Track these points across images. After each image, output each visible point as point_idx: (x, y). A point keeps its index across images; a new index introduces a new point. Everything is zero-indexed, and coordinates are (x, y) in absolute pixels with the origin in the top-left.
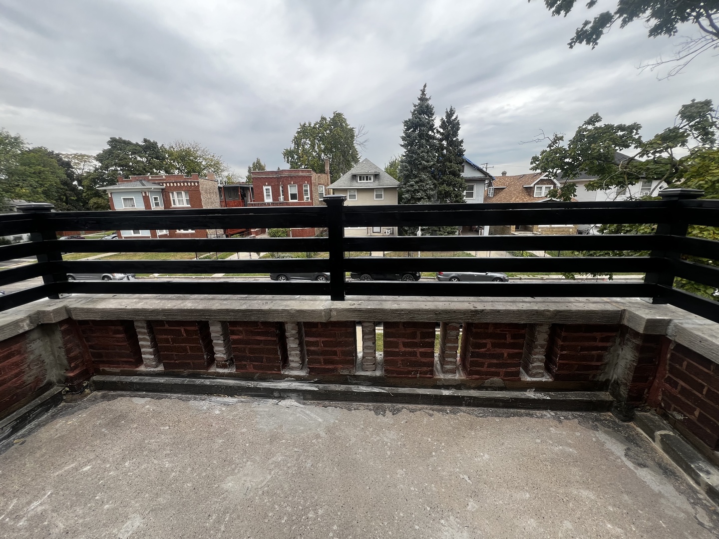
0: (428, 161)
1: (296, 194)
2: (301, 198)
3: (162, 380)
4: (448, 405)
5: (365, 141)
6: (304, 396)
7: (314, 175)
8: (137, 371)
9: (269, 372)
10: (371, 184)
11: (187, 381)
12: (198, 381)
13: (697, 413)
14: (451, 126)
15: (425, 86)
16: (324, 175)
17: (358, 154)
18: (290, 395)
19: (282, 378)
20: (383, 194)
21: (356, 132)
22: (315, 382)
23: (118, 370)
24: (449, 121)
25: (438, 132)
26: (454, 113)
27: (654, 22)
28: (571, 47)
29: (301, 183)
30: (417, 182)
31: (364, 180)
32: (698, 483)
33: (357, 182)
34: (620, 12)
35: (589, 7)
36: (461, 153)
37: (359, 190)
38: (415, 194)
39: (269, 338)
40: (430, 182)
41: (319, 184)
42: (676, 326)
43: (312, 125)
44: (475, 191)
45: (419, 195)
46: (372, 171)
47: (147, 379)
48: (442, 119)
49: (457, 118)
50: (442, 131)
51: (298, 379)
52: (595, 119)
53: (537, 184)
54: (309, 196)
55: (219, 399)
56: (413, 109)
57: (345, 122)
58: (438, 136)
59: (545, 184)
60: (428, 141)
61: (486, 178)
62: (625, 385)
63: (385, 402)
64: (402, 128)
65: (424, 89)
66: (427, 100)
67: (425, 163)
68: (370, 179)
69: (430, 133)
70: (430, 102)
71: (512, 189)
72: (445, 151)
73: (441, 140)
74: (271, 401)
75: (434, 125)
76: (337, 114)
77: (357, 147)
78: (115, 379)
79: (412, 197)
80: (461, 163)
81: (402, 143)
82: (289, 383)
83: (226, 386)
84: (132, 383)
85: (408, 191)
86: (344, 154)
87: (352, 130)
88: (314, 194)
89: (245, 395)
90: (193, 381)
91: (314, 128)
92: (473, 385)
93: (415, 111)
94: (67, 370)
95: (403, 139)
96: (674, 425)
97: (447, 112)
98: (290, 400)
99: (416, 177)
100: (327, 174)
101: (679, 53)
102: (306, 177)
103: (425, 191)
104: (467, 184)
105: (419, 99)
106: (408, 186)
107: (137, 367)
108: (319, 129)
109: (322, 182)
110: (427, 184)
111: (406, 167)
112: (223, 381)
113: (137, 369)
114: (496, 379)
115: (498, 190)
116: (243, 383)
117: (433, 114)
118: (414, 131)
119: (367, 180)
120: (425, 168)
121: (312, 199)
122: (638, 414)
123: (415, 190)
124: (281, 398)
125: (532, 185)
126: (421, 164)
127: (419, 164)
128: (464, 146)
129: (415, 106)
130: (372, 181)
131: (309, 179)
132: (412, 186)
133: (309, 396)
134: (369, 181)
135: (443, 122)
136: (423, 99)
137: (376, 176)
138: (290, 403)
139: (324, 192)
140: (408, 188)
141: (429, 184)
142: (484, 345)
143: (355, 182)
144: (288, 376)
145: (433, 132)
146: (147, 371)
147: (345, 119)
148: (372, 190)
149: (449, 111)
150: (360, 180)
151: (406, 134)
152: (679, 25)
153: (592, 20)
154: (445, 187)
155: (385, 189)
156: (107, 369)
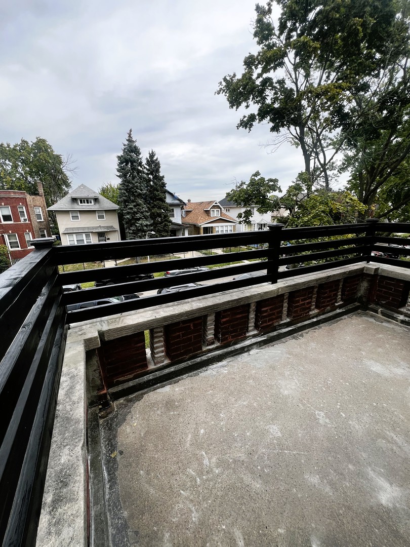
0: (141, 190)
1: (10, 216)
2: (17, 219)
3: (172, 369)
4: (316, 325)
5: (75, 168)
6: (260, 344)
7: (29, 198)
8: (148, 371)
9: (240, 338)
10: (92, 206)
11: (189, 363)
12: (198, 360)
13: (391, 299)
14: (154, 164)
15: (131, 131)
16: (39, 197)
17: (68, 179)
18: (252, 347)
19: (245, 338)
20: (104, 215)
21: (64, 159)
22: (262, 335)
23: (131, 376)
24: (153, 162)
25: (145, 168)
26: (155, 155)
27: (271, 125)
28: (238, 129)
29: (15, 204)
30: (135, 206)
31: (84, 203)
32: (397, 321)
33: (78, 204)
34: (258, 114)
35: (246, 108)
36: (164, 185)
37: (81, 212)
38: (135, 215)
39: (244, 315)
40: (145, 206)
41: (35, 206)
42: (382, 269)
43: (12, 147)
44: (175, 213)
45: (138, 216)
46: (92, 195)
47: (158, 374)
48: (147, 158)
49: (157, 159)
50: (148, 167)
51: (254, 336)
52: (257, 174)
53: (211, 208)
54: (26, 217)
55: (214, 366)
56: (123, 147)
57: (50, 148)
58: (146, 171)
59: (215, 208)
60: (138, 174)
61: (181, 204)
62: (365, 297)
63: (294, 333)
64: (117, 161)
65: (130, 133)
66: (134, 142)
67: (140, 191)
68: (91, 202)
69: (139, 168)
70: (137, 144)
71: (197, 211)
72: (152, 183)
73: (148, 174)
74: (245, 354)
75: (142, 163)
76: (40, 139)
77: (68, 174)
78: (131, 384)
79: (133, 217)
80: (165, 192)
81: (118, 174)
82: (250, 341)
83: (218, 356)
84: (149, 381)
85: (128, 213)
86: (54, 177)
87: (58, 157)
88: (31, 216)
89: (230, 357)
90: (194, 361)
91: (14, 149)
92: (321, 313)
93: (125, 149)
94: (98, 390)
95: (118, 171)
96: (382, 306)
97: (150, 154)
98: (253, 350)
99: (133, 201)
100: (41, 196)
101: (274, 141)
102: (20, 198)
103: (142, 213)
104: (171, 208)
105: (127, 140)
106: (128, 209)
107: (147, 368)
108: (20, 152)
109: (38, 203)
110: (143, 208)
111: (124, 194)
112: (212, 354)
113: (148, 369)
114: (329, 308)
115: (188, 212)
116: (225, 350)
117: (140, 154)
118: (126, 165)
119: (88, 203)
120: (140, 195)
121: (30, 220)
122: (370, 306)
123: (134, 212)
124: (249, 350)
125: (209, 209)
126: (136, 192)
127: (135, 192)
128: (165, 180)
129: (125, 145)
130: (93, 204)
131: (24, 201)
132: (131, 209)
133: (262, 344)
134: (90, 204)
135: (148, 161)
136: (130, 140)
137: (96, 200)
138: (253, 352)
139: (41, 213)
140: (129, 211)
141: (145, 208)
142: (326, 293)
143: (76, 204)
144: (249, 336)
145: (141, 167)
146: (157, 368)
147: (50, 146)
148: (94, 212)
149: (151, 153)
150: (81, 202)
151: (121, 167)
152: (281, 129)
153: (247, 116)
154: (155, 210)
155: (106, 211)
156: (121, 379)
